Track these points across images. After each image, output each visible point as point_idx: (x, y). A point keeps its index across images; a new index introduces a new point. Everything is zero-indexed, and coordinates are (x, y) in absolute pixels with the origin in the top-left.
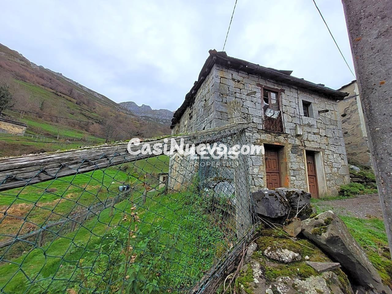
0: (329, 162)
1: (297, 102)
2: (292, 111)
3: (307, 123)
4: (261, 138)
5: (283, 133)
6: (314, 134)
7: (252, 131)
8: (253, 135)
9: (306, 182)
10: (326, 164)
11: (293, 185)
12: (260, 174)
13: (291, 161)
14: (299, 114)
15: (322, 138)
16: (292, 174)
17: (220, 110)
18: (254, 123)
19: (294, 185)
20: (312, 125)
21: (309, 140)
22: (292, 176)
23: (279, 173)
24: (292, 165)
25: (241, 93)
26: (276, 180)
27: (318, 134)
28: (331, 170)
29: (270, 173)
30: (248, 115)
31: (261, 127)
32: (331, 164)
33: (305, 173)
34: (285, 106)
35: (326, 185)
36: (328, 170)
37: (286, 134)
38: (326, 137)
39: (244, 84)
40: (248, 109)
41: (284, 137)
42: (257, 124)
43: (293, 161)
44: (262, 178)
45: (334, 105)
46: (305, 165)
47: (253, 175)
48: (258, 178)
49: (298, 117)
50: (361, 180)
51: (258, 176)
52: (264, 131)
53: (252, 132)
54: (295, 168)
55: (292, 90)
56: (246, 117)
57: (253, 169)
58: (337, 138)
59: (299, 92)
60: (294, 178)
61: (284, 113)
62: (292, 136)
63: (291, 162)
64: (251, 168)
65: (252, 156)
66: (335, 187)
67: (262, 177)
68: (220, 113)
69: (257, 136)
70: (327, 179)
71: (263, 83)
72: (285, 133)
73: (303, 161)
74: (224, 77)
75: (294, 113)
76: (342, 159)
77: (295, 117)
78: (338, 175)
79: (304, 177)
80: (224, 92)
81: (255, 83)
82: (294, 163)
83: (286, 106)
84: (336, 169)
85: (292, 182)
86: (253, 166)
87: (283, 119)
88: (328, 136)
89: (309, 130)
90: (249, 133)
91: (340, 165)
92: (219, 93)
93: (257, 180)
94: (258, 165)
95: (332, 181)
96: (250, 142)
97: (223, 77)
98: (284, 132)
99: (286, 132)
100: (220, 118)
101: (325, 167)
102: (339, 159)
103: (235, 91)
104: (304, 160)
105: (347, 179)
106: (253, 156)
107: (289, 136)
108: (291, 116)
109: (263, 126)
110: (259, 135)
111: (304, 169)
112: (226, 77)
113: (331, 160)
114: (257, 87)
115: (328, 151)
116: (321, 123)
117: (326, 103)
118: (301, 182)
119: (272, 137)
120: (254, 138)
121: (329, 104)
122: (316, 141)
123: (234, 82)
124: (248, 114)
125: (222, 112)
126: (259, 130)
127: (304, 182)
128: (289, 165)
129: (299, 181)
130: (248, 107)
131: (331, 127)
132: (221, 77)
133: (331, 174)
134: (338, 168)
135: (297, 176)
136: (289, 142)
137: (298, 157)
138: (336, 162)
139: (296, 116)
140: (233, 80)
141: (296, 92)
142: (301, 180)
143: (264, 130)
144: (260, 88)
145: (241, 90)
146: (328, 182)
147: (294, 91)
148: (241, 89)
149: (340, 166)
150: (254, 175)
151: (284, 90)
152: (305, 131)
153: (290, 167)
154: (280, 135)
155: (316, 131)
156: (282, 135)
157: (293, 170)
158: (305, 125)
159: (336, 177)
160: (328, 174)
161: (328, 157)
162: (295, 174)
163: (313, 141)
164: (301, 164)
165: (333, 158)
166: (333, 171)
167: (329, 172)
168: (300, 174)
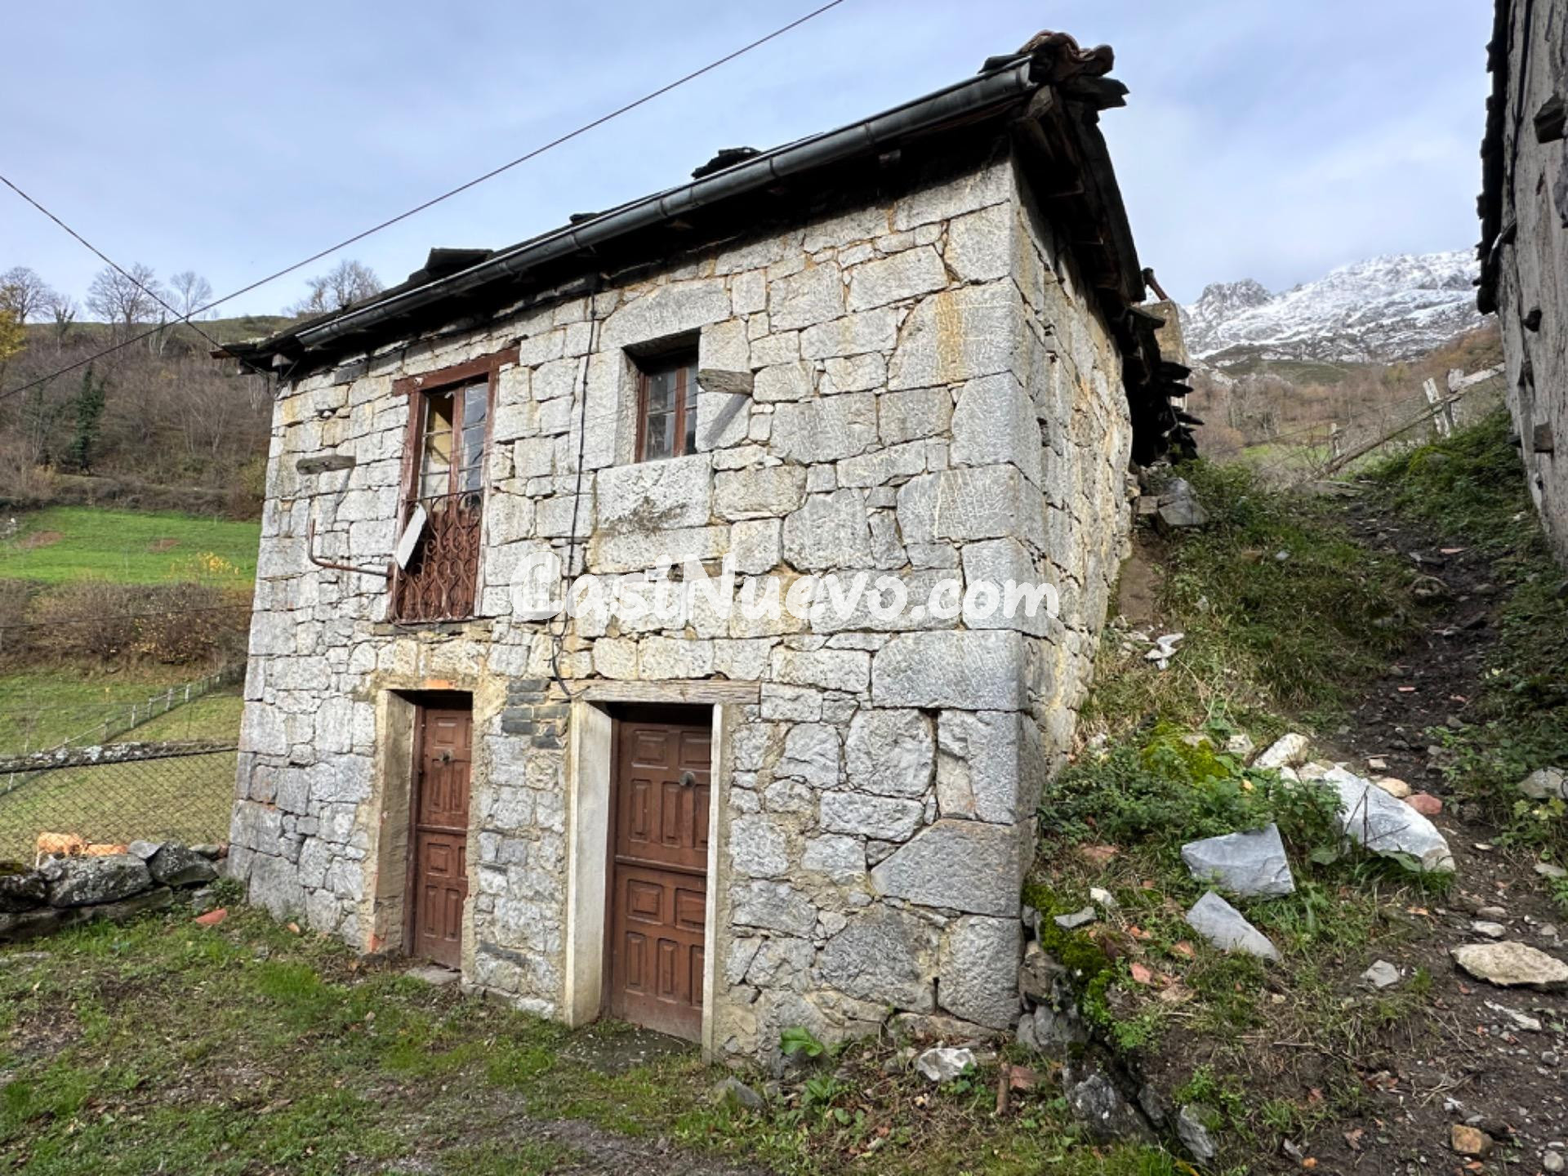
0: (778, 785)
2: (542, 459)
3: (629, 506)
10: (747, 801)
11: (489, 918)
13: (495, 776)
14: (577, 465)
16: (489, 857)
19: (497, 924)
20: (666, 515)
21: (627, 628)
22: (488, 867)
24: (495, 805)
27: (716, 567)
28: (793, 851)
32: (794, 805)
34: (506, 443)
36: (761, 848)
37: (485, 617)
43: (503, 779)
44: (359, 861)
46: (566, 806)
47: (331, 846)
48: (346, 858)
51: (348, 850)
54: (509, 820)
57: (334, 817)
60: (498, 880)
62: (518, 626)
63: (496, 788)
64: (329, 814)
66: (813, 998)
67: (357, 856)
70: (742, 917)
72: (480, 617)
73: (561, 781)
75: (553, 468)
78: (857, 895)
79: (551, 884)
81: (387, 383)
82: (507, 793)
83: (512, 442)
84: (847, 844)
85: (485, 904)
86: (336, 801)
91: (904, 810)
93: (340, 868)
94: (354, 798)
98: (477, 612)
99: (486, 609)
101: (736, 824)
104: (568, 776)
107: (498, 630)
108: (530, 498)
113: (808, 771)
115: (790, 692)
118: (533, 910)
127: (548, 913)
128: (483, 803)
129: (521, 904)
133: (783, 890)
134: (875, 847)
135: (513, 872)
136: (495, 667)
137: (531, 751)
138: (857, 789)
139: (559, 483)
142: (532, 900)
144: (407, 397)
149: (908, 823)
150: (335, 842)
153: (484, 814)
156: (464, 628)
157: (498, 831)
158: (612, 531)
159: (832, 920)
160: (755, 886)
161: (778, 746)
162: (504, 856)
163: (658, 633)
164: (547, 799)
165: (831, 746)
166: (808, 865)
167: (769, 871)
168: (531, 860)
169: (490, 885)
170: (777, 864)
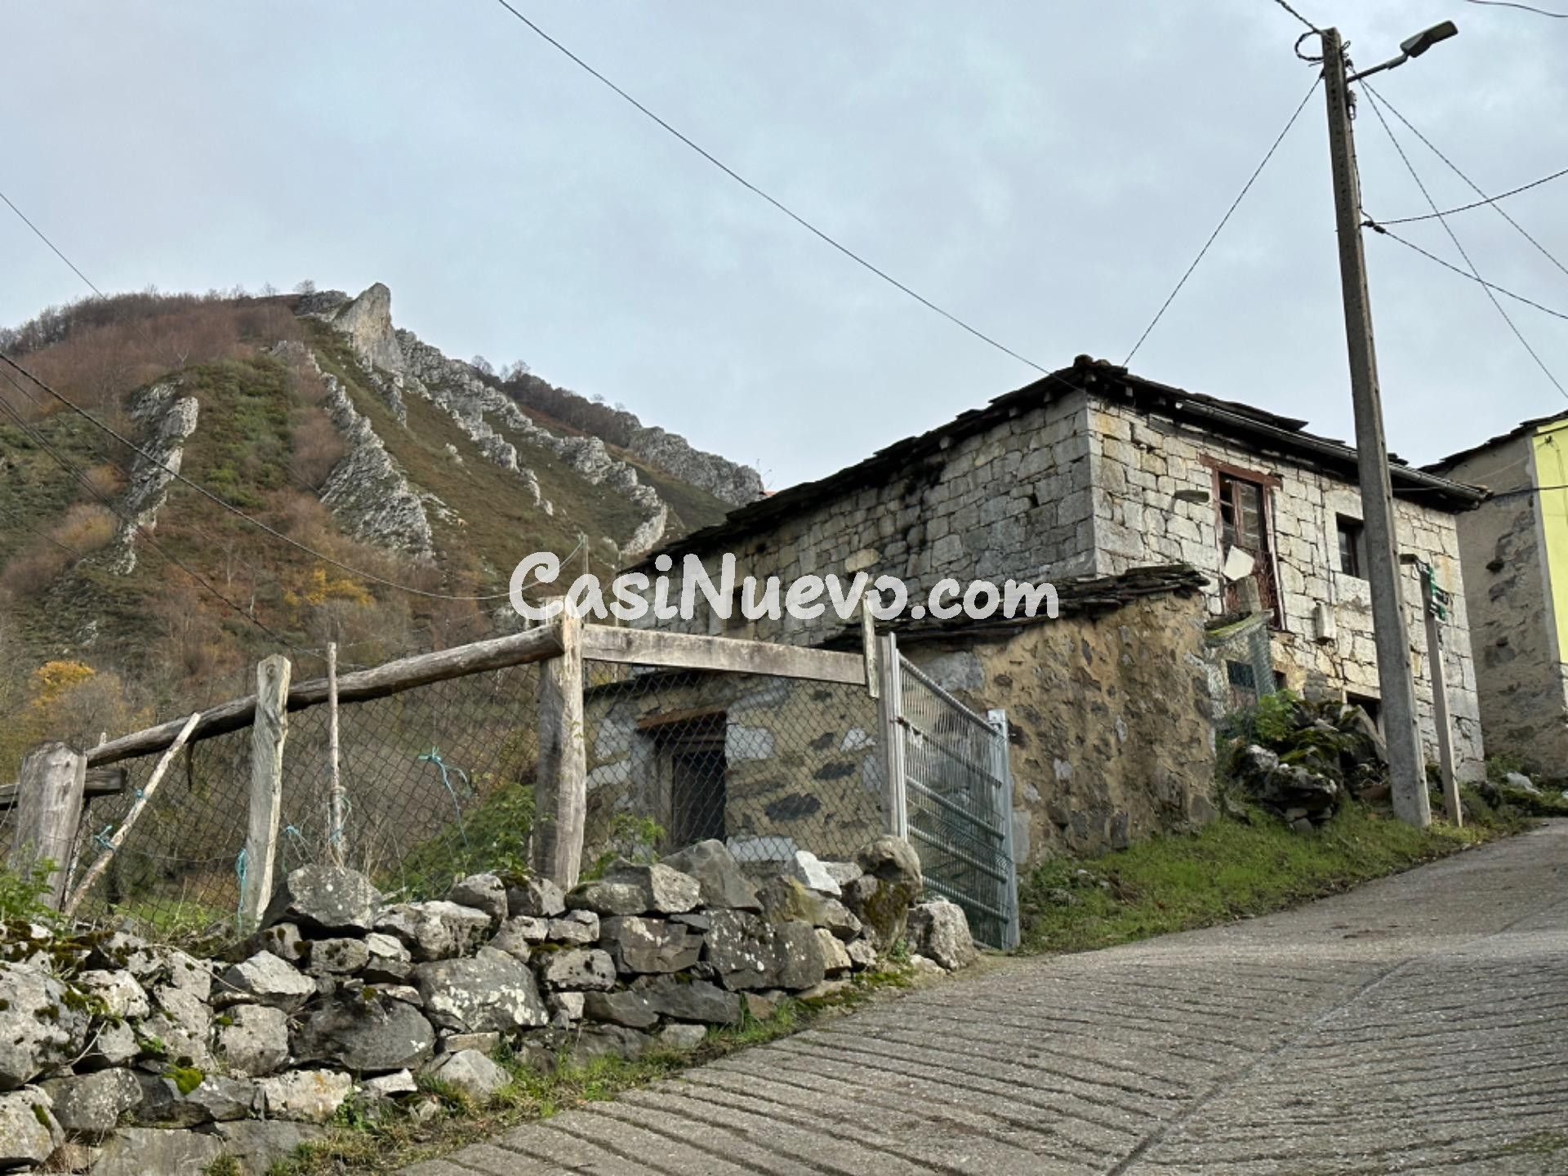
1: (1319, 522)
2: (1306, 552)
3: (1350, 597)
5: (1281, 630)
14: (1325, 564)
17: (1109, 548)
20: (1367, 607)
21: (1358, 658)
25: (1159, 491)
34: (1284, 534)
37: (1289, 632)
38: (1412, 653)
39: (1165, 460)
40: (1180, 544)
41: (1284, 645)
45: (1444, 532)
49: (1324, 574)
55: (1303, 475)
58: (1451, 657)
59: (1326, 482)
61: (1282, 560)
62: (1308, 642)
68: (1109, 556)
71: (1217, 453)
72: (1286, 631)
74: (1113, 434)
75: (1312, 560)
76: (1465, 736)
77: (1314, 574)
80: (1114, 485)
81: (1191, 453)
83: (1288, 535)
87: (1280, 582)
88: (1421, 648)
89: (1358, 622)
92: (1102, 491)
97: (1108, 437)
98: (1284, 628)
99: (1290, 628)
103: (1142, 483)
107: (1298, 641)
108: (1303, 572)
109: (1225, 602)
112: (1117, 437)
114: (1201, 468)
117: (1417, 523)
123: (1138, 454)
124: (1181, 562)
125: (1114, 554)
130: (1182, 538)
132: (1104, 436)
139: (1317, 570)
140: (1137, 443)
141: (1318, 483)
144: (1210, 470)
145: (1160, 479)
147: (1311, 478)
148: (1157, 477)
151: (1281, 477)
152: (1346, 625)
156: (1277, 635)
158: (1345, 606)
163: (1370, 664)
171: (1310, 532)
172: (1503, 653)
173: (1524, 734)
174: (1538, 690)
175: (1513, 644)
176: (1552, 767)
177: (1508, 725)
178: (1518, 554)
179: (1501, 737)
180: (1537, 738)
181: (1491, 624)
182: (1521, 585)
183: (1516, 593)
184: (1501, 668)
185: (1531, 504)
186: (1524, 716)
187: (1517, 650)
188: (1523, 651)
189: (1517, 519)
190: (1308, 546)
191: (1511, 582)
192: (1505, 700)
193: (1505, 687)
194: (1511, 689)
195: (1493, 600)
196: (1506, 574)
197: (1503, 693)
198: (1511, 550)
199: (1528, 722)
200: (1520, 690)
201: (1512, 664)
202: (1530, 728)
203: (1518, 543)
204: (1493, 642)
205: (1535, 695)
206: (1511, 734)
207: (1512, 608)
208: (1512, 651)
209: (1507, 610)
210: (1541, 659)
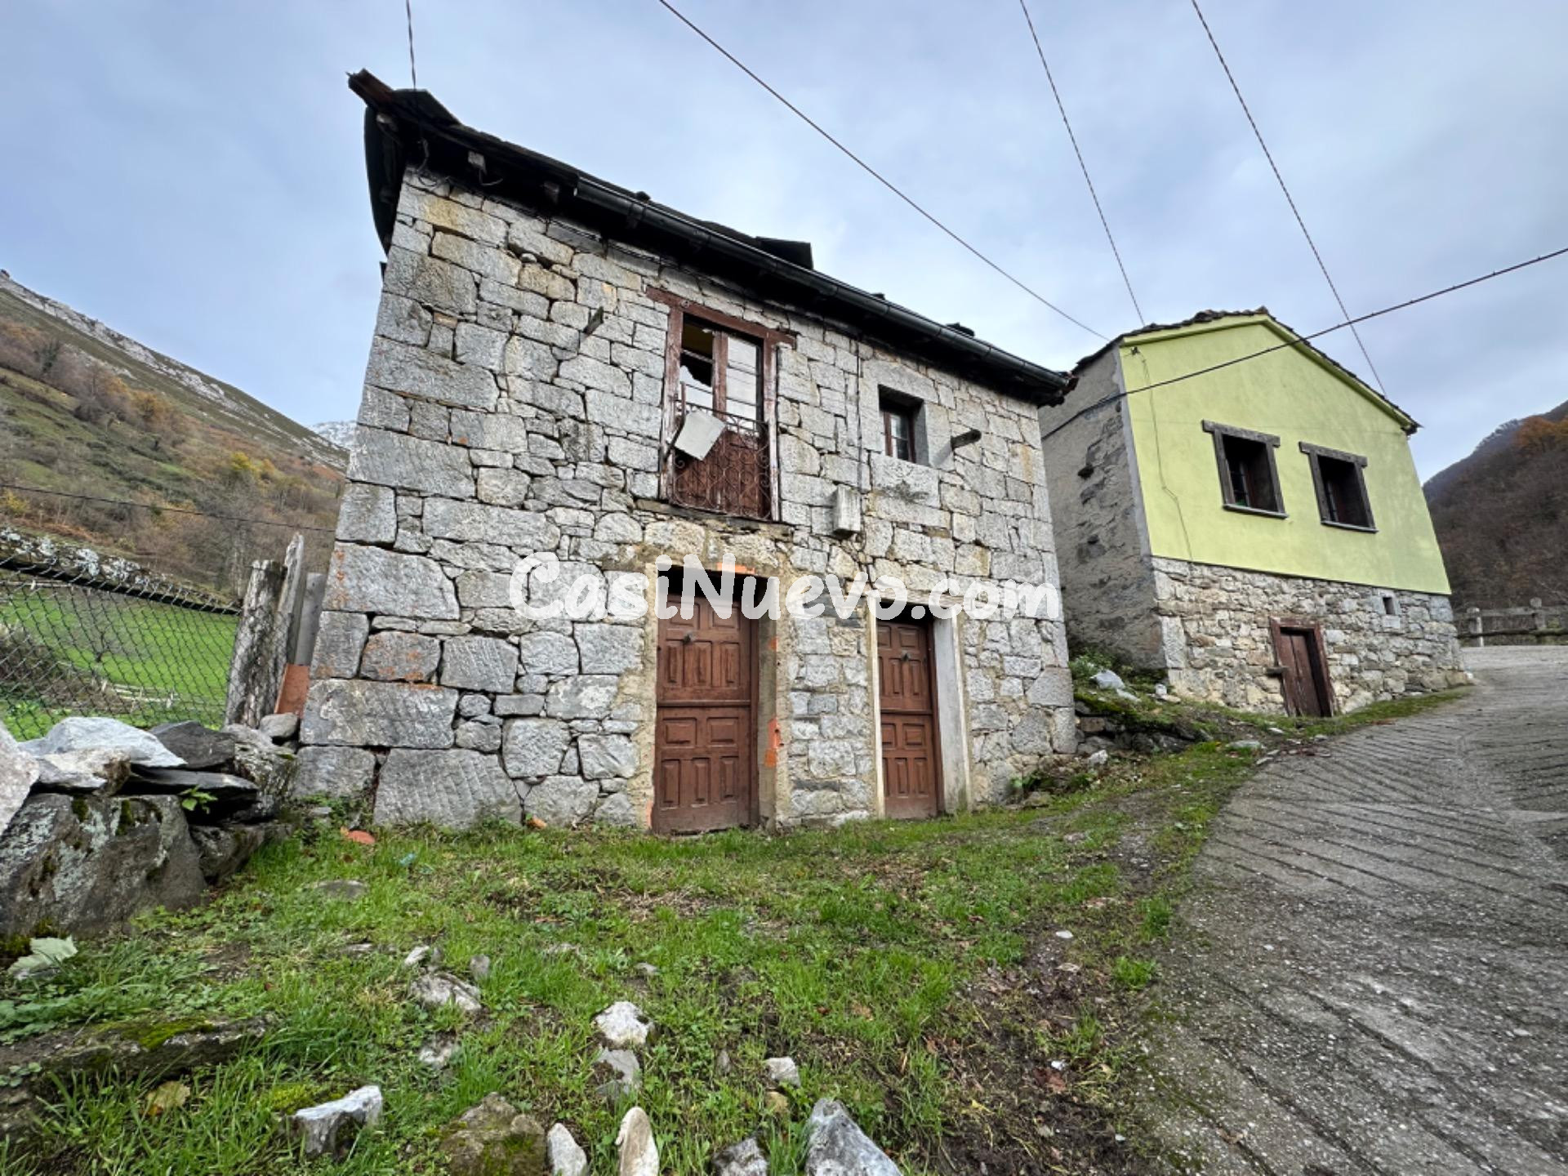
0: (987, 653)
1: (851, 391)
2: (827, 425)
3: (893, 482)
4: (647, 538)
5: (770, 521)
6: (924, 533)
7: (594, 503)
8: (596, 521)
9: (870, 745)
10: (972, 662)
11: (804, 759)
12: (616, 712)
13: (800, 647)
14: (856, 442)
15: (960, 550)
16: (801, 709)
17: (404, 386)
18: (614, 465)
19: (809, 762)
20: (916, 495)
21: (899, 556)
22: (799, 719)
23: (748, 706)
24: (803, 670)
25: (549, 319)
26: (731, 741)
27: (946, 532)
28: (996, 688)
29: (703, 707)
30: (581, 427)
31: (649, 486)
32: (994, 663)
33: (866, 704)
34: (792, 400)
35: (965, 752)
36: (981, 687)
37: (786, 524)
38: (978, 549)
39: (574, 282)
40: (583, 396)
41: (776, 541)
42: (629, 471)
43: (808, 649)
44: (627, 735)
45: (1024, 421)
46: (869, 668)
47: (573, 723)
48: (605, 733)
49: (854, 452)
50: (1111, 727)
51: (607, 724)
52: (663, 507)
53: (594, 508)
54: (817, 679)
55: (832, 337)
56: (567, 435)
57: (580, 691)
58: (1029, 552)
59: (865, 350)
60: (811, 728)
61: (784, 431)
62: (818, 537)
63: (802, 657)
64: (568, 688)
65: (579, 627)
66: (1010, 760)
67: (626, 729)
68: (401, 400)
69: (622, 526)
70: (975, 725)
71: (685, 290)
72: (780, 522)
73: (863, 650)
74: (460, 230)
75: (836, 436)
76: (1046, 641)
77: (837, 453)
78: (1022, 705)
79: (860, 724)
80: (443, 299)
81: (637, 282)
82: (814, 660)
83: (797, 402)
84: (1016, 681)
85: (797, 748)
86: (581, 673)
87: (778, 457)
88: (991, 542)
89: (901, 511)
90: (576, 513)
91: (1036, 664)
92: (409, 303)
93: (595, 746)
94: (615, 670)
95: (995, 737)
96: (576, 553)
97: (446, 231)
98: (776, 518)
99: (786, 518)
100: (398, 426)
101: (969, 675)
102: (1034, 639)
103: (513, 304)
104: (869, 647)
105: (1064, 722)
106: (588, 627)
107: (799, 536)
108: (818, 449)
109: (663, 482)
110: (637, 526)
111: (863, 683)
112: (468, 234)
113: (997, 646)
114: (650, 303)
116: (962, 488)
117: (990, 408)
118: (845, 745)
119: (707, 538)
120: (601, 535)
121: (1002, 412)
122: (934, 563)
123: (516, 265)
124: (582, 422)
125: (417, 397)
126: (636, 498)
127: (859, 745)
128: (790, 668)
129: (835, 743)
130: (588, 388)
131: (1007, 507)
132: (436, 229)
133: (994, 707)
134: (1026, 681)
135: (826, 721)
136: (798, 563)
137: (836, 629)
138: (1018, 655)
139: (843, 447)
140: (515, 251)
141: (854, 349)
142: (843, 738)
143: (665, 501)
144: (667, 309)
145: (556, 304)
146: (978, 742)
147: (843, 342)
148: (552, 301)
149: (1037, 669)
150: (583, 719)
151: (795, 334)
152: (883, 516)
153: (793, 676)
154: (753, 531)
155: (935, 519)
156: (763, 527)
157: (807, 689)
158: (884, 492)
159: (1016, 719)
160: (981, 707)
161: (983, 631)
162: (817, 708)
163: (917, 562)
164: (853, 663)
165: (1005, 634)
166: (1002, 693)
167: (987, 698)
168: (842, 709)
169: (803, 733)
170: (989, 695)
171: (836, 403)
172: (1094, 549)
173: (1116, 624)
174: (1128, 583)
175: (1103, 541)
176: (1143, 657)
177: (1100, 616)
178: (1107, 457)
179: (1093, 626)
180: (1128, 628)
181: (1083, 524)
182: (1110, 487)
183: (1105, 495)
184: (1091, 563)
185: (1119, 409)
186: (1114, 607)
187: (1107, 546)
188: (1112, 547)
189: (1106, 426)
190: (831, 419)
191: (1101, 485)
192: (1097, 592)
193: (1096, 580)
194: (1102, 583)
195: (1085, 502)
196: (1095, 479)
197: (1094, 586)
198: (1100, 455)
199: (1119, 613)
200: (1111, 583)
201: (1101, 559)
202: (1120, 619)
203: (1107, 448)
204: (1085, 540)
205: (1125, 588)
206: (1102, 624)
207: (1102, 507)
208: (1101, 547)
209: (1097, 510)
210: (1130, 552)
